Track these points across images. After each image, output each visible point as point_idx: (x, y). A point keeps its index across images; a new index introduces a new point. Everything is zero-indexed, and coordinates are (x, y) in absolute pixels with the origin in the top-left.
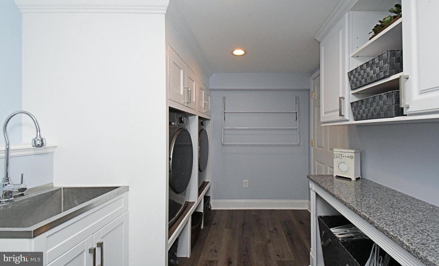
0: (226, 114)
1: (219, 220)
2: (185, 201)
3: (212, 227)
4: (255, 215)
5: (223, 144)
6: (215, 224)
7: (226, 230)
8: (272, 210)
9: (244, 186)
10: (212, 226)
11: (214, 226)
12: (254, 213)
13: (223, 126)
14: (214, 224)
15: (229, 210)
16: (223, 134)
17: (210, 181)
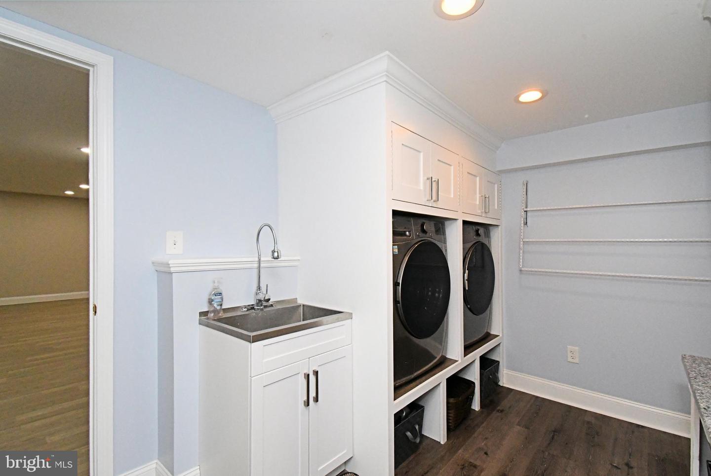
0: (529, 214)
1: (510, 407)
2: (441, 355)
3: (495, 414)
4: (588, 423)
5: (521, 271)
6: (502, 411)
7: (517, 428)
8: (638, 426)
9: (570, 359)
10: (494, 412)
11: (498, 414)
12: (587, 419)
13: (522, 237)
14: (499, 410)
15: (537, 397)
16: (521, 252)
17: (501, 335)
